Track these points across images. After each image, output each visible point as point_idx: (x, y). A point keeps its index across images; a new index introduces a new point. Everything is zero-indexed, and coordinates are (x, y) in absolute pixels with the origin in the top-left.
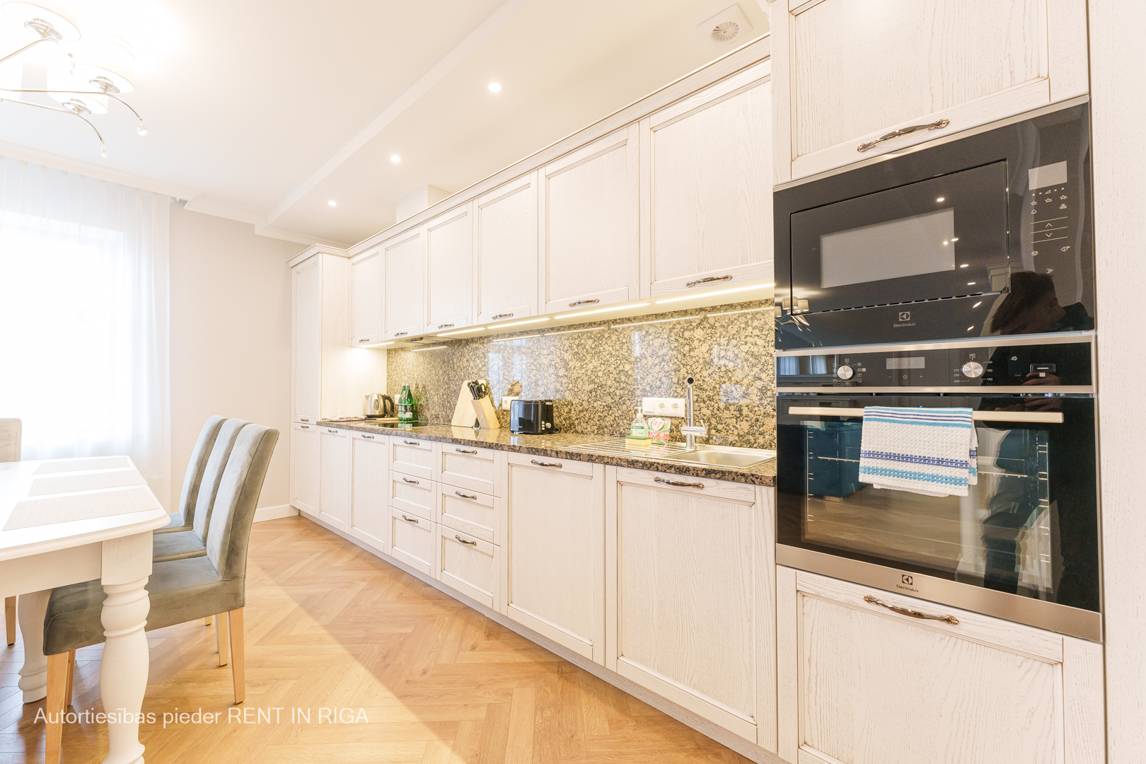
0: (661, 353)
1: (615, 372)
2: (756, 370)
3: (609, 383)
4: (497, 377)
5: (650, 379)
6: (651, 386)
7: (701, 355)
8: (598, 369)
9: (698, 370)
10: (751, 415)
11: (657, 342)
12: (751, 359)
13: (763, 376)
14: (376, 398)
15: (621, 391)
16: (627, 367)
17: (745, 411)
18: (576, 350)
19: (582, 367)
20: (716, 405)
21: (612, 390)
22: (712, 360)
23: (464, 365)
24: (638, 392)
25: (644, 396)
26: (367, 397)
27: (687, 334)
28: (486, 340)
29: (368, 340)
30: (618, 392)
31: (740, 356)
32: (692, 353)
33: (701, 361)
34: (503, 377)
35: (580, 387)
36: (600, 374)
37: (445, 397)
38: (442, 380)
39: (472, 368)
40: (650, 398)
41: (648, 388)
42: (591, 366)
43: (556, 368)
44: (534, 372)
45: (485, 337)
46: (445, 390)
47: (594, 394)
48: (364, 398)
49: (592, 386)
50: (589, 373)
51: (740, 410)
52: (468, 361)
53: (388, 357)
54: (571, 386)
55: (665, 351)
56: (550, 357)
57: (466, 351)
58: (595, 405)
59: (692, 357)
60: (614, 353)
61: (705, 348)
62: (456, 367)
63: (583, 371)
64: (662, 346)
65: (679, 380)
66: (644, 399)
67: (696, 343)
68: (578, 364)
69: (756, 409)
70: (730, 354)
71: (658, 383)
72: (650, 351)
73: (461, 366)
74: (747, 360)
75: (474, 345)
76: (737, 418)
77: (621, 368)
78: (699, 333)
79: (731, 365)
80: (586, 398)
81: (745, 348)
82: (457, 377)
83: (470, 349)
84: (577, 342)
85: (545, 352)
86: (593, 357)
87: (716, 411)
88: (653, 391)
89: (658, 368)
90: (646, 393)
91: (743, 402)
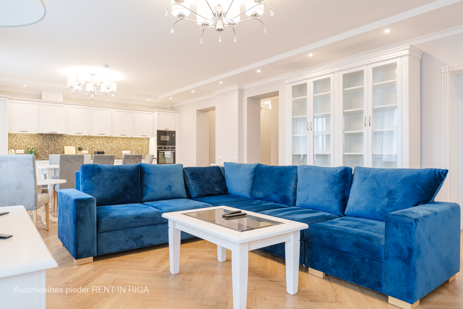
0: (126, 143)
3: (115, 148)
5: (124, 148)
11: (125, 142)
16: (119, 145)
17: (139, 153)
19: (108, 145)
24: (121, 150)
27: (131, 141)
30: (117, 150)
36: (113, 146)
37: (53, 151)
38: (50, 146)
39: (68, 143)
42: (111, 145)
43: (101, 145)
44: (94, 145)
49: (111, 149)
50: (110, 146)
52: (65, 141)
54: (105, 148)
58: (112, 152)
60: (116, 143)
61: (134, 143)
64: (126, 142)
65: (129, 148)
67: (132, 142)
68: (107, 144)
70: (137, 145)
73: (62, 142)
78: (133, 141)
81: (139, 144)
82: (60, 145)
84: (107, 140)
85: (97, 141)
86: (111, 143)
88: (124, 150)
89: (125, 146)
90: (123, 150)
91: (139, 151)
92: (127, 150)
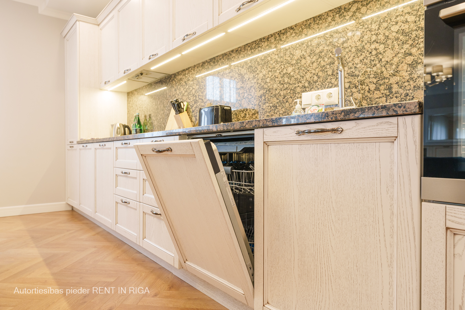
1: (279, 76)
2: (406, 46)
3: (275, 86)
4: (195, 98)
5: (308, 76)
6: (309, 82)
7: (353, 45)
8: (267, 76)
9: (351, 59)
10: (401, 91)
12: (401, 37)
13: (414, 51)
14: (119, 126)
15: (285, 92)
16: (290, 69)
17: (395, 88)
18: (250, 64)
19: (254, 77)
20: (367, 88)
21: (277, 92)
22: (363, 47)
23: (173, 94)
24: (298, 90)
25: (303, 92)
26: (112, 126)
28: (187, 72)
29: (109, 81)
30: (282, 93)
31: (390, 37)
32: (345, 45)
33: (354, 50)
34: (198, 97)
35: (252, 94)
36: (268, 80)
37: (161, 120)
38: (159, 108)
39: (178, 95)
40: (309, 93)
41: (307, 85)
42: (261, 75)
45: (187, 69)
46: (161, 115)
47: (263, 98)
48: (111, 127)
49: (262, 92)
50: (260, 81)
51: (390, 88)
52: (175, 90)
53: (128, 98)
54: (246, 95)
55: (321, 48)
56: (231, 74)
57: (174, 83)
58: (264, 107)
59: (345, 48)
60: (279, 60)
62: (168, 96)
63: (255, 80)
65: (333, 72)
66: (303, 94)
68: (251, 76)
69: (406, 84)
70: (381, 37)
71: (316, 78)
72: (308, 51)
73: (171, 95)
74: (397, 39)
75: (179, 77)
76: (387, 96)
77: (285, 71)
79: (381, 48)
80: (257, 103)
81: (395, 28)
83: (177, 81)
86: (262, 68)
87: (366, 93)
88: (311, 86)
89: (315, 64)
90: (305, 89)
91: (393, 80)
92: (323, 86)
